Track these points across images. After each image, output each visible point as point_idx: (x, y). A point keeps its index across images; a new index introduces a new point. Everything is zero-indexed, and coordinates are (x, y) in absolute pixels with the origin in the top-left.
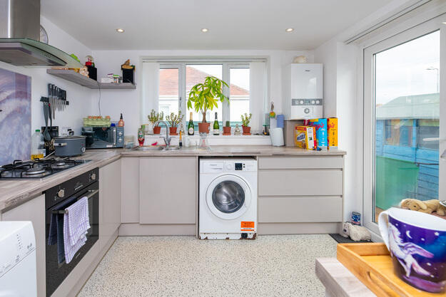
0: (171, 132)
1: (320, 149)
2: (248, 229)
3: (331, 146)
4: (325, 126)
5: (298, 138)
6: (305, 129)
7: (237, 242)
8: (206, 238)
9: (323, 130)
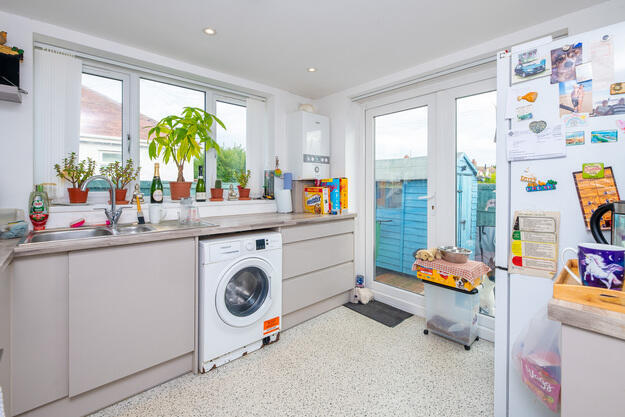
0: (117, 200)
1: (336, 213)
2: (272, 328)
3: (343, 209)
4: (337, 186)
5: (309, 202)
6: (321, 191)
7: (258, 354)
8: (214, 367)
9: (337, 191)
